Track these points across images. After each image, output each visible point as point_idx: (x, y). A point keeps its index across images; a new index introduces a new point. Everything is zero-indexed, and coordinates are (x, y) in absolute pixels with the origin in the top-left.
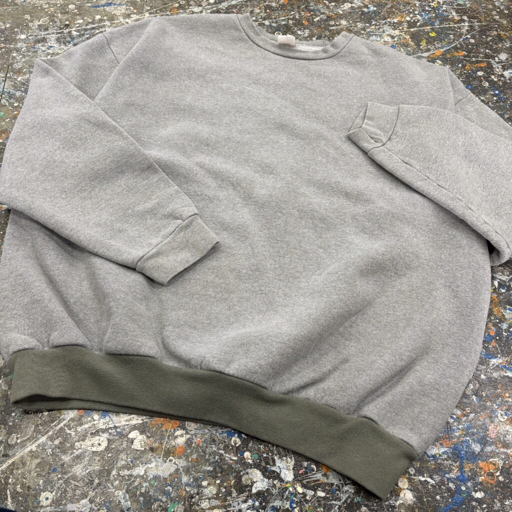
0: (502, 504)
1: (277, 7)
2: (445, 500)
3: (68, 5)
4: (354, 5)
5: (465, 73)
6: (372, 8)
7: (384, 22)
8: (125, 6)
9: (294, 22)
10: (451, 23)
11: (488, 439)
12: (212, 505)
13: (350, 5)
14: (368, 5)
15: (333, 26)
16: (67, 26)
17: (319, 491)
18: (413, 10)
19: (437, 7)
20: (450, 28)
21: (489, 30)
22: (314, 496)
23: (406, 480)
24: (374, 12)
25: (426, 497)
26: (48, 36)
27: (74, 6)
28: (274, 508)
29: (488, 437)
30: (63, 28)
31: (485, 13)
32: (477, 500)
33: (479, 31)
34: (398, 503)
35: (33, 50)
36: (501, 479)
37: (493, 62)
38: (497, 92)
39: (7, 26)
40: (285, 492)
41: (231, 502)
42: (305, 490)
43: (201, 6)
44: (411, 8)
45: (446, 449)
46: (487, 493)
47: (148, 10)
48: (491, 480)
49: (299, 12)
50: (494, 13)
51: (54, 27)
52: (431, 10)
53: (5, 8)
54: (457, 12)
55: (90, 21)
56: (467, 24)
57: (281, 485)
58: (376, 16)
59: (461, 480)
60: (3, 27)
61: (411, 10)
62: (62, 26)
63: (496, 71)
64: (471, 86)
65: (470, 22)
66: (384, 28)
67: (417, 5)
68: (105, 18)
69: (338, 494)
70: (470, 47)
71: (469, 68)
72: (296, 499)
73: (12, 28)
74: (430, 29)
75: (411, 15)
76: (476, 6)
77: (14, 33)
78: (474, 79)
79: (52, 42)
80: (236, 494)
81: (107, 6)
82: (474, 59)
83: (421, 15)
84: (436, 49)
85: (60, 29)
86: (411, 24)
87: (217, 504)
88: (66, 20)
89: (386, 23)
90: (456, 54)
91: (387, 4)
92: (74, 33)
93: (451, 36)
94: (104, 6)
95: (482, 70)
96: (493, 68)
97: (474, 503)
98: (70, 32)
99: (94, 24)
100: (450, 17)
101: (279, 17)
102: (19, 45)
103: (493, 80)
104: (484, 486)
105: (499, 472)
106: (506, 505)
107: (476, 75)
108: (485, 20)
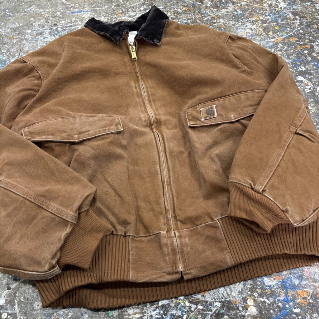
0: (311, 316)
1: (181, 12)
2: (276, 313)
3: (56, 12)
4: (228, 10)
5: (296, 52)
6: (240, 12)
7: (247, 20)
8: (90, 12)
9: (192, 21)
10: (289, 20)
11: (304, 276)
12: (135, 312)
13: (226, 10)
14: (237, 10)
15: (215, 23)
16: (55, 25)
17: (199, 305)
18: (265, 13)
19: (280, 11)
20: (288, 24)
21: (312, 25)
22: (196, 308)
23: (252, 300)
24: (241, 14)
25: (264, 311)
26: (44, 31)
27: (60, 13)
28: (172, 315)
29: (304, 275)
30: (53, 26)
31: (310, 14)
32: (295, 314)
33: (306, 25)
34: (246, 314)
35: (35, 39)
36: (311, 301)
37: (314, 44)
38: (316, 63)
39: (20, 25)
40: (178, 305)
41: (146, 311)
42: (191, 305)
43: (135, 12)
44: (264, 12)
45: (277, 282)
46: (302, 309)
47: (104, 15)
48: (305, 301)
49: (194, 15)
50: (316, 14)
51: (48, 25)
52: (277, 13)
53: (19, 14)
54: (292, 14)
55: (69, 21)
56: (298, 21)
57: (176, 301)
58: (242, 17)
59: (286, 301)
60: (18, 26)
61: (264, 13)
62: (53, 25)
63: (316, 50)
64: (300, 59)
65: (300, 19)
66: (247, 24)
67: (268, 10)
68: (78, 20)
69: (210, 307)
70: (300, 35)
71: (299, 48)
72: (185, 310)
73: (23, 26)
74: (275, 24)
75: (264, 16)
76: (305, 10)
77: (24, 29)
78: (302, 55)
79: (47, 34)
80: (150, 306)
81: (79, 12)
82: (302, 43)
83: (270, 16)
84: (279, 37)
85: (51, 27)
86: (264, 22)
87: (138, 311)
88: (55, 21)
89: (248, 21)
90: (291, 40)
91: (249, 9)
92: (60, 29)
93: (288, 29)
94: (77, 12)
95: (307, 50)
96: (314, 48)
97: (294, 316)
98: (57, 29)
99: (71, 23)
100: (288, 17)
101: (182, 18)
102: (27, 36)
103: (313, 56)
104: (300, 305)
105: (310, 297)
106: (313, 317)
107: (303, 53)
108: (310, 18)
